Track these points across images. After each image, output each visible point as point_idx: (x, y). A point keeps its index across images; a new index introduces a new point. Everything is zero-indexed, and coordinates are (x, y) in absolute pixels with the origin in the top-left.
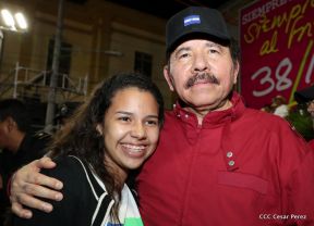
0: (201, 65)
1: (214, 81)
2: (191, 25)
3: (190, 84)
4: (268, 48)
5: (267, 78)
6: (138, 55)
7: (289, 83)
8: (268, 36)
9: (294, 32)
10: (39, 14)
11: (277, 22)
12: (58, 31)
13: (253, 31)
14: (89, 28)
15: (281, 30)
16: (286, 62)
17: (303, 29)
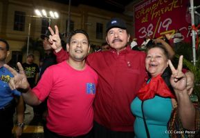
0: (116, 36)
1: (121, 41)
2: (114, 24)
3: (113, 42)
4: (145, 20)
5: (144, 31)
6: (98, 24)
7: (152, 33)
8: (144, 16)
9: (154, 14)
10: (62, 12)
11: (148, 10)
12: (69, 17)
13: (139, 14)
14: (80, 15)
15: (149, 13)
16: (151, 25)
17: (157, 13)
